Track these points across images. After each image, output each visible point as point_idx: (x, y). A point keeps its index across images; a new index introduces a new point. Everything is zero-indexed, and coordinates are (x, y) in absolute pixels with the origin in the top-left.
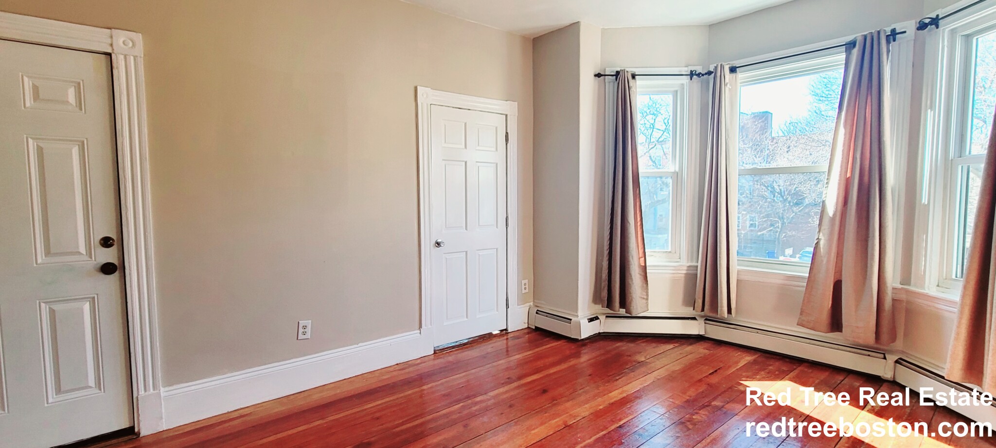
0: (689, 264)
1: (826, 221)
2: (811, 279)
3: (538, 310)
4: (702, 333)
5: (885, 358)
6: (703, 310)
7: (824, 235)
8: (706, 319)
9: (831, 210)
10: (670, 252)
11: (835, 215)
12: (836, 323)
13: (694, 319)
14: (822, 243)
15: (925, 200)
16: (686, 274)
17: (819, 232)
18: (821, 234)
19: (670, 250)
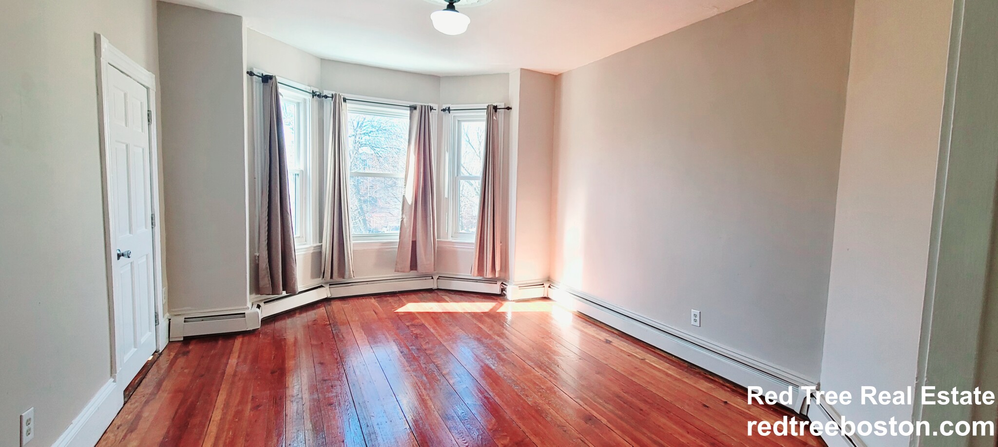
0: (315, 245)
1: (407, 208)
2: (401, 243)
3: (185, 318)
4: (329, 296)
5: (432, 278)
6: (332, 277)
7: (406, 216)
8: (330, 285)
9: (410, 200)
10: (299, 237)
11: (412, 204)
12: (414, 266)
13: (321, 286)
14: (405, 220)
15: (446, 196)
16: (313, 253)
17: (403, 214)
18: (404, 215)
19: (299, 236)
